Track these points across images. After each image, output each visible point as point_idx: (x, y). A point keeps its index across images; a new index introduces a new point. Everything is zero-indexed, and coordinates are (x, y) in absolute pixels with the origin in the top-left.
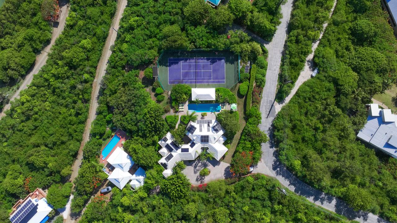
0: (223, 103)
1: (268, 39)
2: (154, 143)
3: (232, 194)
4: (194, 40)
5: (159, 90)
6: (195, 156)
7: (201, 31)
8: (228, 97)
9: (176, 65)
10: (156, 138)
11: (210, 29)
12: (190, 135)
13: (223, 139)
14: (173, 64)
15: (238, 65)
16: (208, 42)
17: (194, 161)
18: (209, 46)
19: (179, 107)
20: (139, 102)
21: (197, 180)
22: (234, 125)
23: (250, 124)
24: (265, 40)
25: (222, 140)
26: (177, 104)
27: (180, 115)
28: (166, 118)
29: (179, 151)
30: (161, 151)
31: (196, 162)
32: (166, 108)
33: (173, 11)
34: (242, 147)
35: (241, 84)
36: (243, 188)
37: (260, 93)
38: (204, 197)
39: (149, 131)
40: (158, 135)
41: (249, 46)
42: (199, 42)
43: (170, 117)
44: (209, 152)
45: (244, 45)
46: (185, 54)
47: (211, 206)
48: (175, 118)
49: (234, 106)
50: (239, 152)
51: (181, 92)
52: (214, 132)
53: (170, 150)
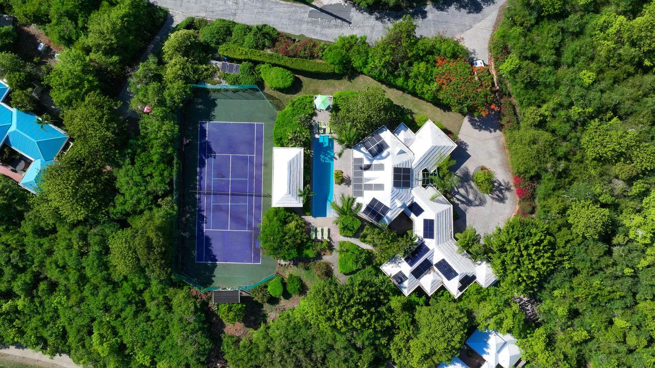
0: (313, 128)
1: (161, 17)
2: (409, 307)
3: (546, 113)
4: (151, 197)
5: (274, 289)
6: (443, 203)
7: (127, 178)
8: (296, 117)
9: (213, 242)
10: (395, 303)
11: (125, 156)
12: (391, 215)
13: (402, 132)
14: (210, 251)
15: (219, 90)
16: (158, 163)
17: (456, 207)
18: (167, 160)
19: (319, 241)
20: (304, 340)
21: (501, 200)
22: (369, 101)
23: (367, 63)
24: (163, 24)
25: (405, 134)
26: (309, 244)
27: (338, 238)
28: (346, 274)
29: (428, 242)
30: (429, 290)
31: (457, 202)
32: (319, 272)
33: (76, 247)
34: (425, 85)
35: (267, 84)
36: (531, 85)
37: (290, 39)
38: (552, 184)
39: (377, 320)
40: (387, 296)
41: (173, 61)
42: (156, 185)
43: (343, 263)
44: (435, 168)
45: (169, 71)
46: (187, 219)
47: (576, 166)
48: (347, 251)
49: (321, 102)
50: (438, 91)
51: (281, 234)
52: (384, 154)
53: (426, 267)
